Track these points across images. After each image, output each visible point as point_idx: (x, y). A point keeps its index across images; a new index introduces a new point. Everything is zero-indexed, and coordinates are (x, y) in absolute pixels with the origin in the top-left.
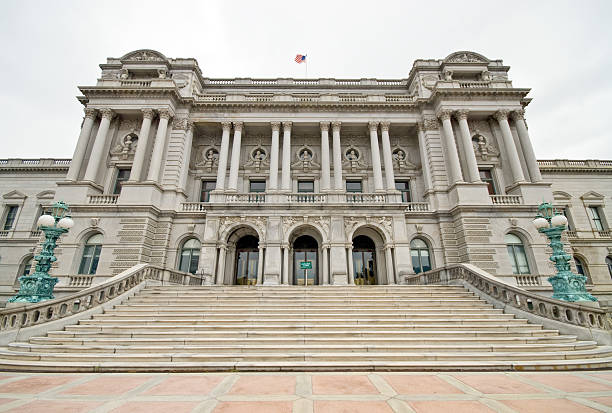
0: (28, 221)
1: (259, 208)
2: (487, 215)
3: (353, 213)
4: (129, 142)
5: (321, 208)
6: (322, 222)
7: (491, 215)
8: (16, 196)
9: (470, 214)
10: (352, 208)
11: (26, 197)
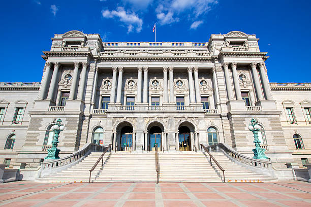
0: (11, 116)
1: (133, 113)
2: (244, 116)
3: (179, 116)
4: (67, 79)
5: (163, 113)
6: (164, 120)
7: (246, 116)
8: (3, 102)
9: (236, 116)
10: (179, 113)
11: (9, 103)
